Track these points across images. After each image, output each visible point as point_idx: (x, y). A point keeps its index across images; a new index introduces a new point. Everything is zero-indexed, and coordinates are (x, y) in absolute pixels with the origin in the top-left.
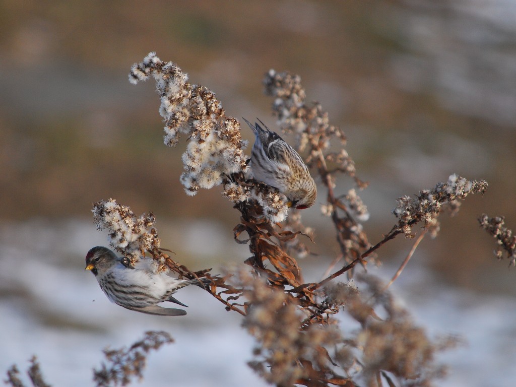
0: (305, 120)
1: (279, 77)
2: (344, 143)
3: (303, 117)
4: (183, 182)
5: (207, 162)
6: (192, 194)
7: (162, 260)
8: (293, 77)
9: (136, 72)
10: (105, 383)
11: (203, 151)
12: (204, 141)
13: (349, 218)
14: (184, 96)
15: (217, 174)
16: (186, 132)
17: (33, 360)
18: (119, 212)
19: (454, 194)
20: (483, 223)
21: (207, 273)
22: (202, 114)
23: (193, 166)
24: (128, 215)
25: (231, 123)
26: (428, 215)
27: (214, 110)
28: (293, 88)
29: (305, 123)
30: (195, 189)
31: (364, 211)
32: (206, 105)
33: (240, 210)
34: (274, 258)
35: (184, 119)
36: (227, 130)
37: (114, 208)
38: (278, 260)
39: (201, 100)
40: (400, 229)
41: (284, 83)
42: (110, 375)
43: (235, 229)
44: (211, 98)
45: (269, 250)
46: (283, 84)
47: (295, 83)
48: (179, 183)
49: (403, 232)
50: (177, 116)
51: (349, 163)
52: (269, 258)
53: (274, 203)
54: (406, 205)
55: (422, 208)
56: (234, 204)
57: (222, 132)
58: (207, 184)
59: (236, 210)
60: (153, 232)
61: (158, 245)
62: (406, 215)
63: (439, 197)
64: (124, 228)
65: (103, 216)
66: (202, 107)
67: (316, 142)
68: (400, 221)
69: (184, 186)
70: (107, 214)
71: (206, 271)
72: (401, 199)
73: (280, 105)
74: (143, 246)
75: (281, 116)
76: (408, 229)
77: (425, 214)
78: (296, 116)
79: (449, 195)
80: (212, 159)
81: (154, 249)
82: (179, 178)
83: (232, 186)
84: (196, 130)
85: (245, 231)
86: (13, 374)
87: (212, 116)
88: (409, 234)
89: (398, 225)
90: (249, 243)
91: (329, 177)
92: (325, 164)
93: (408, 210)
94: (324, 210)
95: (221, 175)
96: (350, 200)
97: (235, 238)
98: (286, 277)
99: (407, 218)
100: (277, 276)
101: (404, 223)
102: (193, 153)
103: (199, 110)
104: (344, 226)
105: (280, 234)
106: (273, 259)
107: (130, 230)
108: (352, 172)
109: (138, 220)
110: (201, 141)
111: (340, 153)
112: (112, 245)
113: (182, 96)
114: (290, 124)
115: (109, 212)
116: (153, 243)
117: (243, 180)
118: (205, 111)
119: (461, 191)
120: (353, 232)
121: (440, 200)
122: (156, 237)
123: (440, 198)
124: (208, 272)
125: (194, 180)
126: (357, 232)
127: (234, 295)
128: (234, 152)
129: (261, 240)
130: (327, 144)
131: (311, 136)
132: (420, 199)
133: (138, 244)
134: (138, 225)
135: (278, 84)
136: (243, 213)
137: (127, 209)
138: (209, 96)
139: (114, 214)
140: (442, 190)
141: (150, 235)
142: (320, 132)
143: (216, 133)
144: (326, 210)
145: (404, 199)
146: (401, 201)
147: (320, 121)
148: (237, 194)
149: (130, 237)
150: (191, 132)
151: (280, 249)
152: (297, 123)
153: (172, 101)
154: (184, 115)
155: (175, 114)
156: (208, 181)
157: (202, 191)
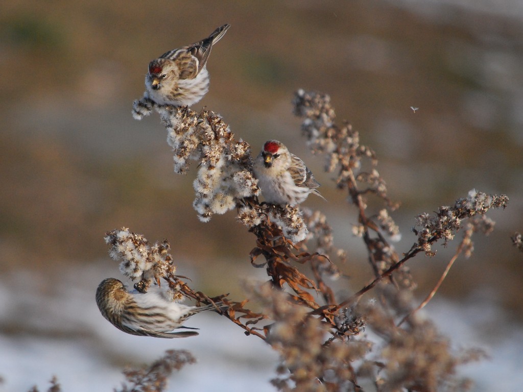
0: (335, 139)
1: (308, 97)
2: (375, 162)
3: (332, 137)
4: (196, 209)
5: (219, 187)
6: (206, 220)
7: (178, 287)
8: (323, 97)
9: (138, 108)
11: (214, 177)
12: (214, 167)
13: (381, 239)
14: (189, 125)
15: (230, 199)
16: (196, 158)
17: (53, 381)
18: (132, 240)
19: (475, 209)
20: (516, 242)
22: (210, 139)
23: (205, 193)
24: (141, 243)
25: (241, 146)
26: (448, 231)
27: (222, 135)
28: (323, 108)
29: (335, 143)
30: (208, 215)
31: (396, 232)
32: (214, 130)
33: (255, 233)
34: (292, 280)
35: (192, 146)
36: (237, 154)
37: (127, 237)
38: (296, 282)
39: (208, 125)
40: (420, 248)
41: (314, 102)
43: (250, 253)
44: (219, 122)
45: (287, 273)
46: (312, 103)
47: (325, 102)
48: (193, 208)
49: (423, 250)
50: (185, 145)
51: (380, 183)
52: (288, 281)
53: (293, 222)
54: (426, 222)
55: (441, 225)
56: (249, 228)
57: (232, 156)
58: (220, 209)
59: (252, 234)
60: (168, 259)
61: (174, 272)
62: (425, 232)
63: (459, 213)
64: (137, 257)
65: (117, 246)
66: (210, 133)
67: (346, 162)
68: (420, 239)
69: (197, 213)
70: (120, 244)
71: (223, 296)
72: (420, 216)
73: (310, 126)
74: (158, 274)
75: (310, 136)
76: (428, 247)
77: (445, 231)
78: (326, 136)
79: (469, 211)
80: (224, 184)
81: (170, 276)
82: (192, 203)
83: (246, 210)
84: (206, 156)
85: (262, 254)
87: (221, 141)
88: (429, 252)
89: (417, 243)
90: (266, 266)
91: (360, 198)
92: (356, 184)
93: (428, 227)
94: (355, 231)
95: (234, 200)
96: (382, 220)
97: (252, 262)
98: (305, 299)
99: (427, 235)
100: (296, 299)
101: (423, 240)
102: (204, 179)
103: (207, 135)
104: (376, 247)
105: (297, 256)
106: (291, 282)
107: (144, 259)
108: (384, 192)
109: (152, 248)
110: (211, 167)
111: (371, 173)
112: (127, 274)
113: (187, 125)
114: (319, 144)
115: (122, 242)
116: (168, 271)
117: (256, 202)
118: (213, 136)
119: (481, 206)
120: (385, 253)
121: (460, 216)
122: (171, 264)
123: (460, 215)
124: (225, 297)
125: (207, 206)
126: (389, 254)
127: (253, 320)
128: (244, 175)
129: (278, 263)
130: (357, 164)
131: (341, 156)
132: (439, 215)
133: (152, 272)
134: (153, 253)
135: (307, 104)
136: (258, 236)
137: (140, 238)
138: (216, 121)
139: (127, 243)
140: (462, 206)
141: (165, 262)
142: (350, 152)
143: (227, 158)
145: (423, 216)
146: (420, 218)
147: (350, 140)
148: (251, 218)
149: (144, 266)
150: (201, 159)
151: (297, 272)
152: (327, 143)
153: (177, 132)
155: (183, 143)
156: (221, 206)
157: (216, 217)
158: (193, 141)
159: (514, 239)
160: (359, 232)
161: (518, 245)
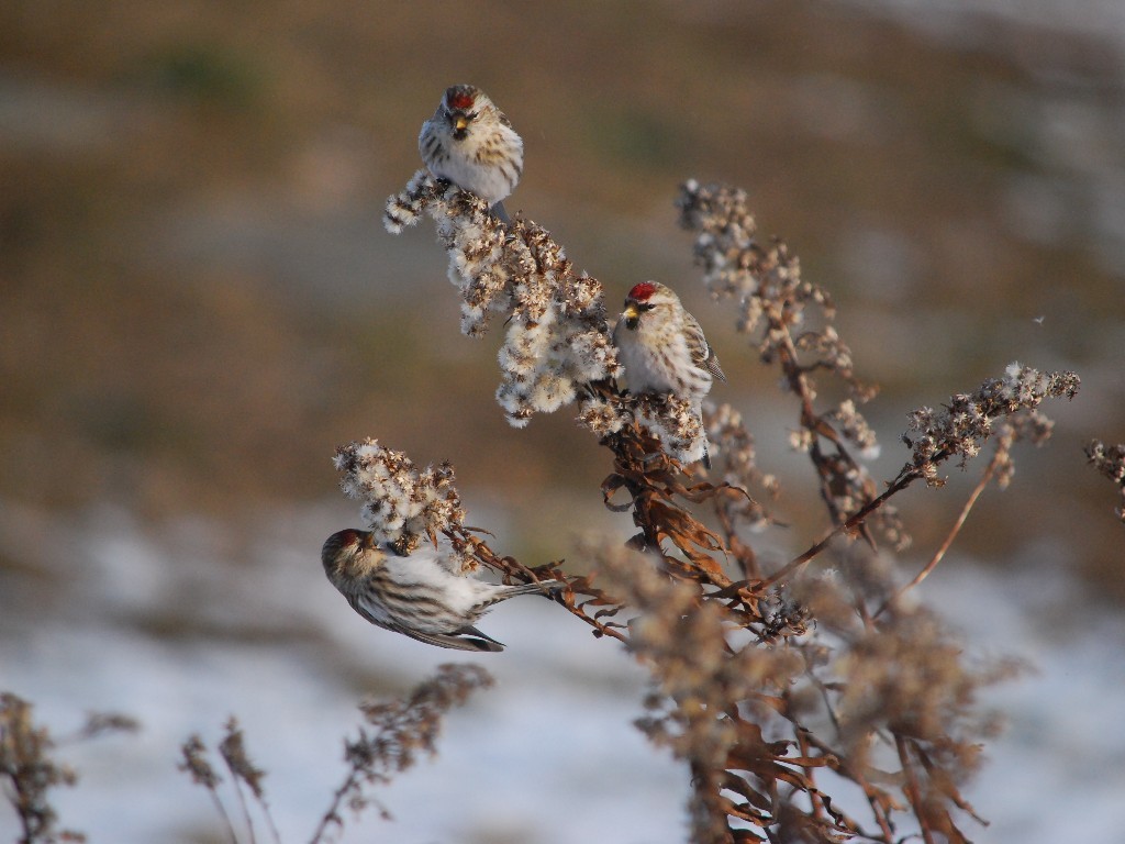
0: (756, 272)
1: (705, 193)
2: (831, 313)
3: (751, 268)
4: (502, 403)
5: (545, 362)
6: (521, 424)
7: (469, 549)
8: (733, 193)
9: (395, 211)
10: (365, 766)
11: (537, 342)
12: (536, 324)
13: (843, 455)
14: (491, 244)
15: (565, 383)
16: (502, 308)
17: (231, 725)
18: (385, 462)
19: (1017, 399)
20: (1093, 457)
21: (554, 569)
22: (529, 273)
23: (521, 372)
24: (401, 466)
25: (584, 286)
26: (969, 441)
27: (551, 264)
28: (733, 213)
29: (757, 278)
30: (525, 414)
31: (870, 442)
32: (535, 255)
33: (612, 447)
34: (681, 534)
35: (496, 285)
36: (577, 301)
37: (375, 456)
38: (689, 537)
39: (524, 246)
40: (916, 471)
41: (716, 203)
42: (375, 750)
43: (604, 485)
44: (544, 241)
45: (669, 520)
46: (713, 205)
47: (736, 203)
48: (495, 402)
49: (922, 476)
50: (482, 282)
51: (840, 352)
52: (672, 536)
53: (681, 426)
54: (927, 424)
55: (956, 429)
56: (599, 438)
57: (568, 305)
58: (546, 403)
59: (606, 449)
60: (450, 497)
61: (462, 520)
62: (927, 443)
63: (988, 405)
64: (394, 493)
65: (355, 473)
66: (528, 260)
67: (777, 313)
68: (915, 455)
69: (504, 410)
70: (362, 468)
71: (553, 565)
72: (917, 413)
73: (708, 246)
74: (432, 525)
75: (710, 266)
76: (932, 470)
77: (963, 440)
78: (739, 265)
79: (1007, 403)
80: (554, 356)
81: (454, 528)
82: (493, 394)
83: (595, 404)
84: (521, 304)
85: (623, 486)
86: (195, 753)
87: (548, 275)
88: (934, 480)
89: (912, 462)
90: (632, 509)
91: (803, 379)
92: (795, 354)
93: (930, 433)
94: (795, 441)
95: (572, 385)
96: (844, 420)
97: (606, 499)
98: (704, 569)
99: (929, 448)
100: (688, 568)
101: (923, 458)
102: (519, 347)
103: (522, 265)
104: (834, 470)
105: (689, 490)
106: (678, 537)
107: (407, 496)
108: (847, 368)
109: (421, 475)
110: (530, 324)
111: (824, 332)
112: (375, 525)
113: (487, 244)
114: (727, 281)
115: (366, 465)
116: (450, 519)
117: (614, 390)
118: (534, 267)
119: (1029, 393)
120: (851, 482)
121: (991, 413)
122: (457, 506)
123: (990, 410)
124: (557, 568)
125: (522, 398)
126: (858, 483)
127: (609, 608)
128: (592, 341)
129: (653, 501)
130: (797, 318)
131: (767, 302)
132: (952, 411)
133: (422, 521)
134: (422, 485)
135: (704, 206)
136: (617, 453)
137: (399, 457)
138: (539, 238)
139: (375, 467)
140: (994, 394)
141: (445, 502)
142: (785, 294)
143: (559, 308)
144: (800, 441)
145: (922, 412)
146: (915, 416)
147: (783, 273)
148: (605, 419)
149: (412, 510)
150: (511, 309)
151: (690, 518)
152: (742, 278)
153: (469, 257)
154: (495, 278)
155: (478, 279)
156: (549, 397)
157: (539, 417)
158: (497, 276)
159: (1090, 452)
160: (802, 442)
161: (1097, 463)
